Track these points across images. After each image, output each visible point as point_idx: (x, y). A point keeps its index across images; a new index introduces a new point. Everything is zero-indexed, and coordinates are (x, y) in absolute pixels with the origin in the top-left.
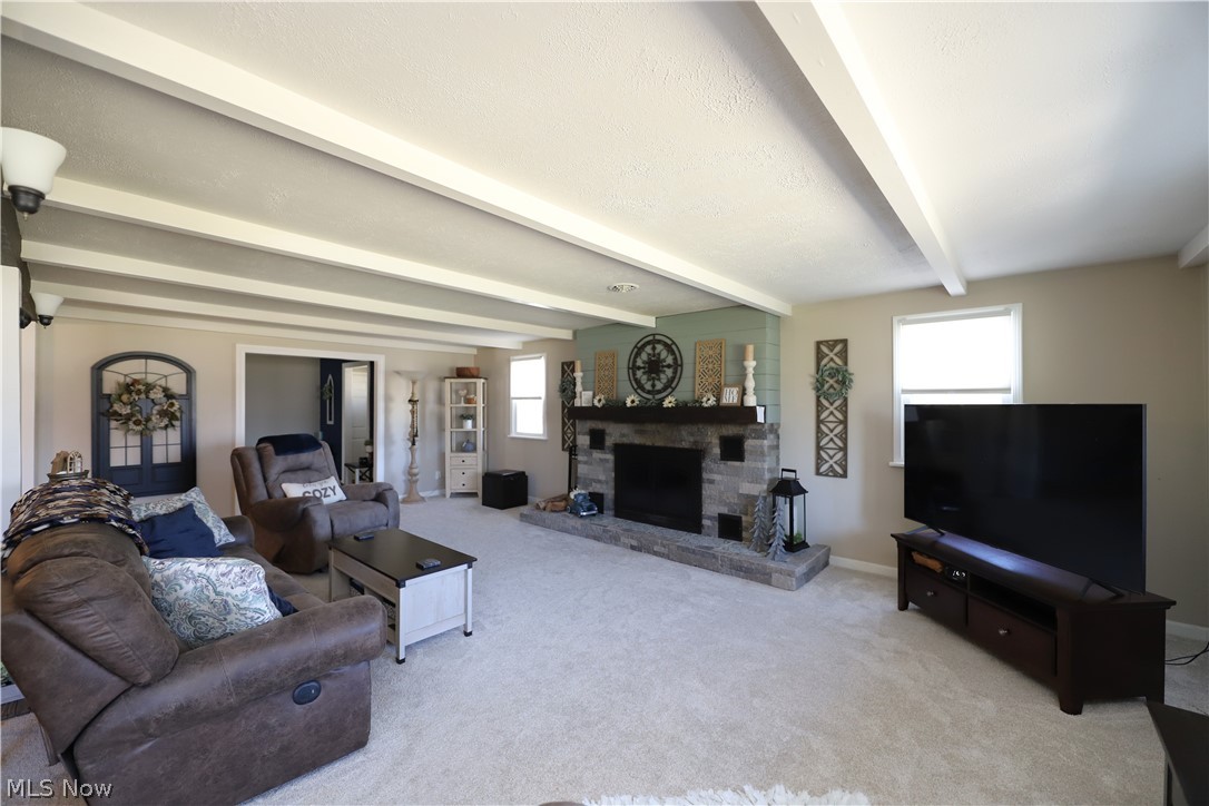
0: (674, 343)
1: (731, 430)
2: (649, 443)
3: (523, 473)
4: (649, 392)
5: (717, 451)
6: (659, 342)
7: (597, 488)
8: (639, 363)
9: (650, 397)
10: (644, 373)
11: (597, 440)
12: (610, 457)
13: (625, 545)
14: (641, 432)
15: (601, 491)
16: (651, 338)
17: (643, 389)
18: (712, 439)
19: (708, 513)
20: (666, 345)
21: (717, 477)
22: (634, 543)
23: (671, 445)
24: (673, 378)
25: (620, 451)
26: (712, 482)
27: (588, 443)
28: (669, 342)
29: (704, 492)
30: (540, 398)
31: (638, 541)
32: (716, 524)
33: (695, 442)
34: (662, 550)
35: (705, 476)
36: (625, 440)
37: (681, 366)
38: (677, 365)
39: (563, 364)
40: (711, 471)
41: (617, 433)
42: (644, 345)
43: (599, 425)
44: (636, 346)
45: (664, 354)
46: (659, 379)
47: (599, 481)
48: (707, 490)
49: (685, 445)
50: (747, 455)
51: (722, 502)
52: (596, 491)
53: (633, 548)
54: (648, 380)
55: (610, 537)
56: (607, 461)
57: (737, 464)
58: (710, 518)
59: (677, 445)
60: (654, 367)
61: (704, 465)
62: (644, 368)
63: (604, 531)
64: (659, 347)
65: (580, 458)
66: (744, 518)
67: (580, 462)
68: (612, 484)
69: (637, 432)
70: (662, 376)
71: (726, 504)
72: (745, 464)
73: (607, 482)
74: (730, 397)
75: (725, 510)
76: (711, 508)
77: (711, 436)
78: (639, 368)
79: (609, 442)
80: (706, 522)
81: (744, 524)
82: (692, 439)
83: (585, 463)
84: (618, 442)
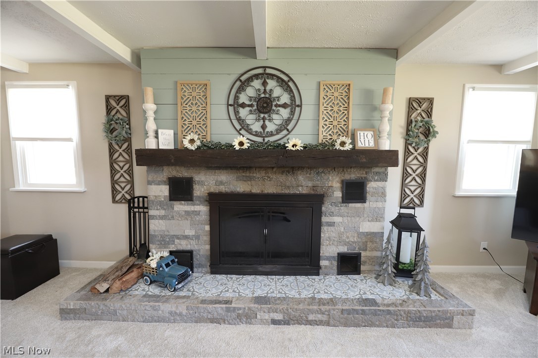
0: (291, 79)
1: (353, 175)
2: (256, 190)
3: (50, 237)
4: (257, 134)
5: (338, 194)
6: (272, 76)
7: (184, 245)
8: (243, 99)
9: (259, 140)
10: (251, 112)
11: (181, 190)
12: (203, 209)
13: (263, 322)
15: (188, 248)
16: (260, 71)
17: (249, 131)
18: (333, 184)
19: (327, 255)
20: (280, 80)
21: (337, 219)
22: (278, 316)
23: (287, 191)
24: (290, 119)
25: (215, 200)
26: (331, 224)
27: (167, 193)
28: (286, 78)
29: (322, 235)
30: (70, 140)
31: (282, 311)
32: (335, 263)
33: (313, 188)
34: (320, 317)
35: (324, 219)
36: (223, 189)
37: (300, 106)
38: (295, 105)
39: (108, 98)
40: (332, 214)
41: (211, 181)
42: (250, 79)
43: (182, 173)
44: (239, 79)
45: (277, 91)
46: (270, 120)
47: (186, 237)
48: (326, 233)
49: (303, 190)
50: (368, 196)
51: (341, 242)
52: (180, 248)
53: (275, 322)
54: (258, 120)
55: (239, 316)
56: (197, 213)
57: (358, 205)
58: (328, 258)
59: (292, 191)
60: (264, 105)
61: (323, 209)
62: (251, 106)
63: (228, 310)
64: (272, 83)
65: (152, 212)
66: (363, 254)
67: (154, 217)
68: (206, 238)
69: (238, 179)
70: (275, 116)
71: (346, 244)
72: (366, 205)
73: (197, 237)
74: (365, 141)
75: (344, 249)
76: (330, 249)
77: (332, 181)
78: (243, 105)
79: (199, 191)
80: (323, 263)
81: (363, 259)
82: (310, 184)
83: (162, 218)
84: (212, 190)
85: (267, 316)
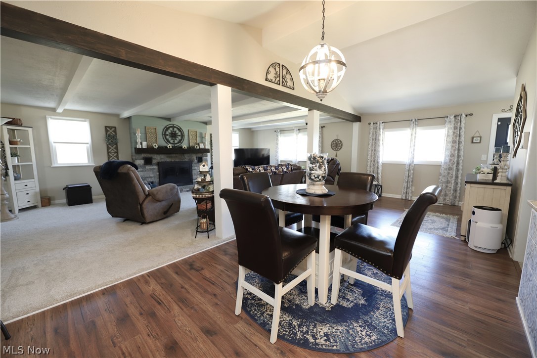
0: (181, 129)
1: (199, 155)
5: (196, 161)
6: (175, 127)
7: (153, 180)
8: (167, 133)
9: (174, 145)
10: (170, 137)
11: (148, 161)
12: (156, 167)
14: (170, 157)
16: (172, 125)
17: (171, 143)
18: (195, 158)
20: (178, 128)
23: (181, 161)
24: (181, 140)
25: (158, 164)
26: (195, 169)
27: (143, 163)
30: (88, 143)
33: (189, 159)
35: (193, 168)
36: (163, 161)
37: (184, 136)
38: (182, 136)
39: (106, 127)
40: (195, 167)
41: (157, 158)
42: (169, 127)
43: (149, 156)
44: (166, 127)
45: (177, 132)
47: (151, 177)
49: (186, 160)
50: (203, 161)
54: (172, 139)
56: (155, 169)
59: (183, 161)
60: (174, 135)
61: (193, 165)
62: (170, 135)
64: (175, 129)
68: (158, 177)
69: (167, 157)
70: (177, 139)
73: (154, 177)
74: (202, 146)
78: (167, 135)
79: (154, 161)
84: (159, 161)
85: (185, 190)
